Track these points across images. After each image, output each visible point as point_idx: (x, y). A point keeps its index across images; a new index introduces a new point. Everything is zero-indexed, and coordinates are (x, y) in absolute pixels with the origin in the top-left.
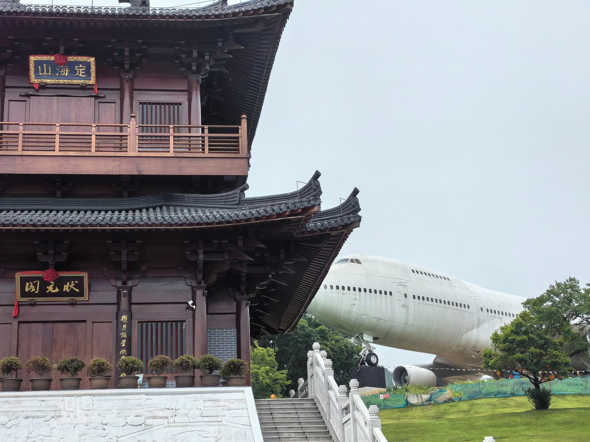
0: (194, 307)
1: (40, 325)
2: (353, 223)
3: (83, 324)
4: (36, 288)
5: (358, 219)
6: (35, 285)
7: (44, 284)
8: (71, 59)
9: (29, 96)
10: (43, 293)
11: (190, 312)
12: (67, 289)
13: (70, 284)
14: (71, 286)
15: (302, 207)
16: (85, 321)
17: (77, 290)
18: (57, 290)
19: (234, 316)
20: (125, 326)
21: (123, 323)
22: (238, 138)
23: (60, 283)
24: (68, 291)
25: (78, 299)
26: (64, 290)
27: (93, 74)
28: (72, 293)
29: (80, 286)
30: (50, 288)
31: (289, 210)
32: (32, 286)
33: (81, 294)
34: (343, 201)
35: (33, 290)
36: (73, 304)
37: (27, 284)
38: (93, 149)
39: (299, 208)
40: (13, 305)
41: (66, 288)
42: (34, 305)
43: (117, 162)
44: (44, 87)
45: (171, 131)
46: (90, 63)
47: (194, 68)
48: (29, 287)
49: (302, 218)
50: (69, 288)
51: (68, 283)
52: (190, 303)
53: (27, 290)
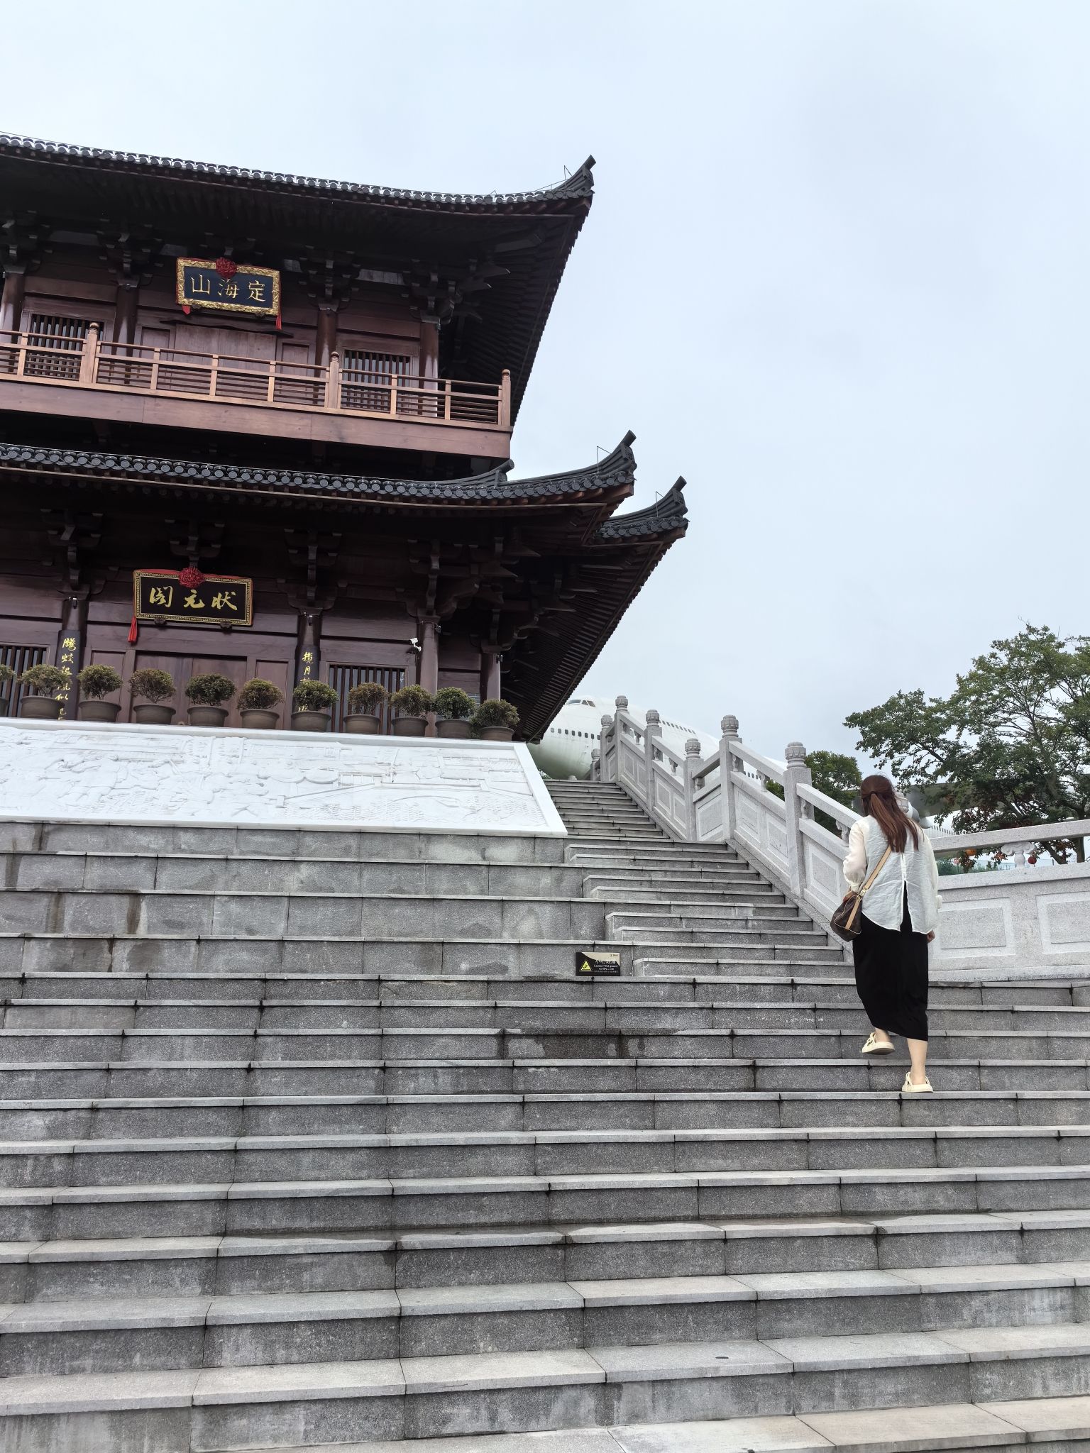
0: (420, 648)
1: (172, 660)
2: (675, 529)
3: (242, 664)
4: (167, 599)
5: (683, 524)
6: (166, 593)
7: (182, 592)
8: (242, 269)
9: (174, 323)
10: (178, 607)
11: (413, 657)
12: (218, 603)
13: (223, 597)
14: (225, 600)
15: (605, 486)
16: (244, 659)
17: (234, 608)
18: (201, 605)
19: (477, 676)
20: (308, 669)
21: (305, 664)
22: (496, 402)
23: (206, 593)
24: (219, 607)
25: (235, 621)
26: (213, 606)
27: (276, 299)
28: (225, 612)
29: (239, 600)
30: (190, 601)
31: (583, 489)
32: (160, 595)
33: (240, 614)
34: (660, 498)
35: (163, 601)
36: (227, 630)
37: (153, 591)
38: (270, 398)
39: (599, 488)
40: (128, 625)
41: (216, 602)
42: (162, 626)
43: (307, 420)
44: (198, 312)
45: (394, 382)
46: (271, 278)
47: (432, 304)
48: (156, 596)
49: (602, 507)
50: (221, 602)
51: (220, 595)
52: (414, 641)
53: (152, 600)
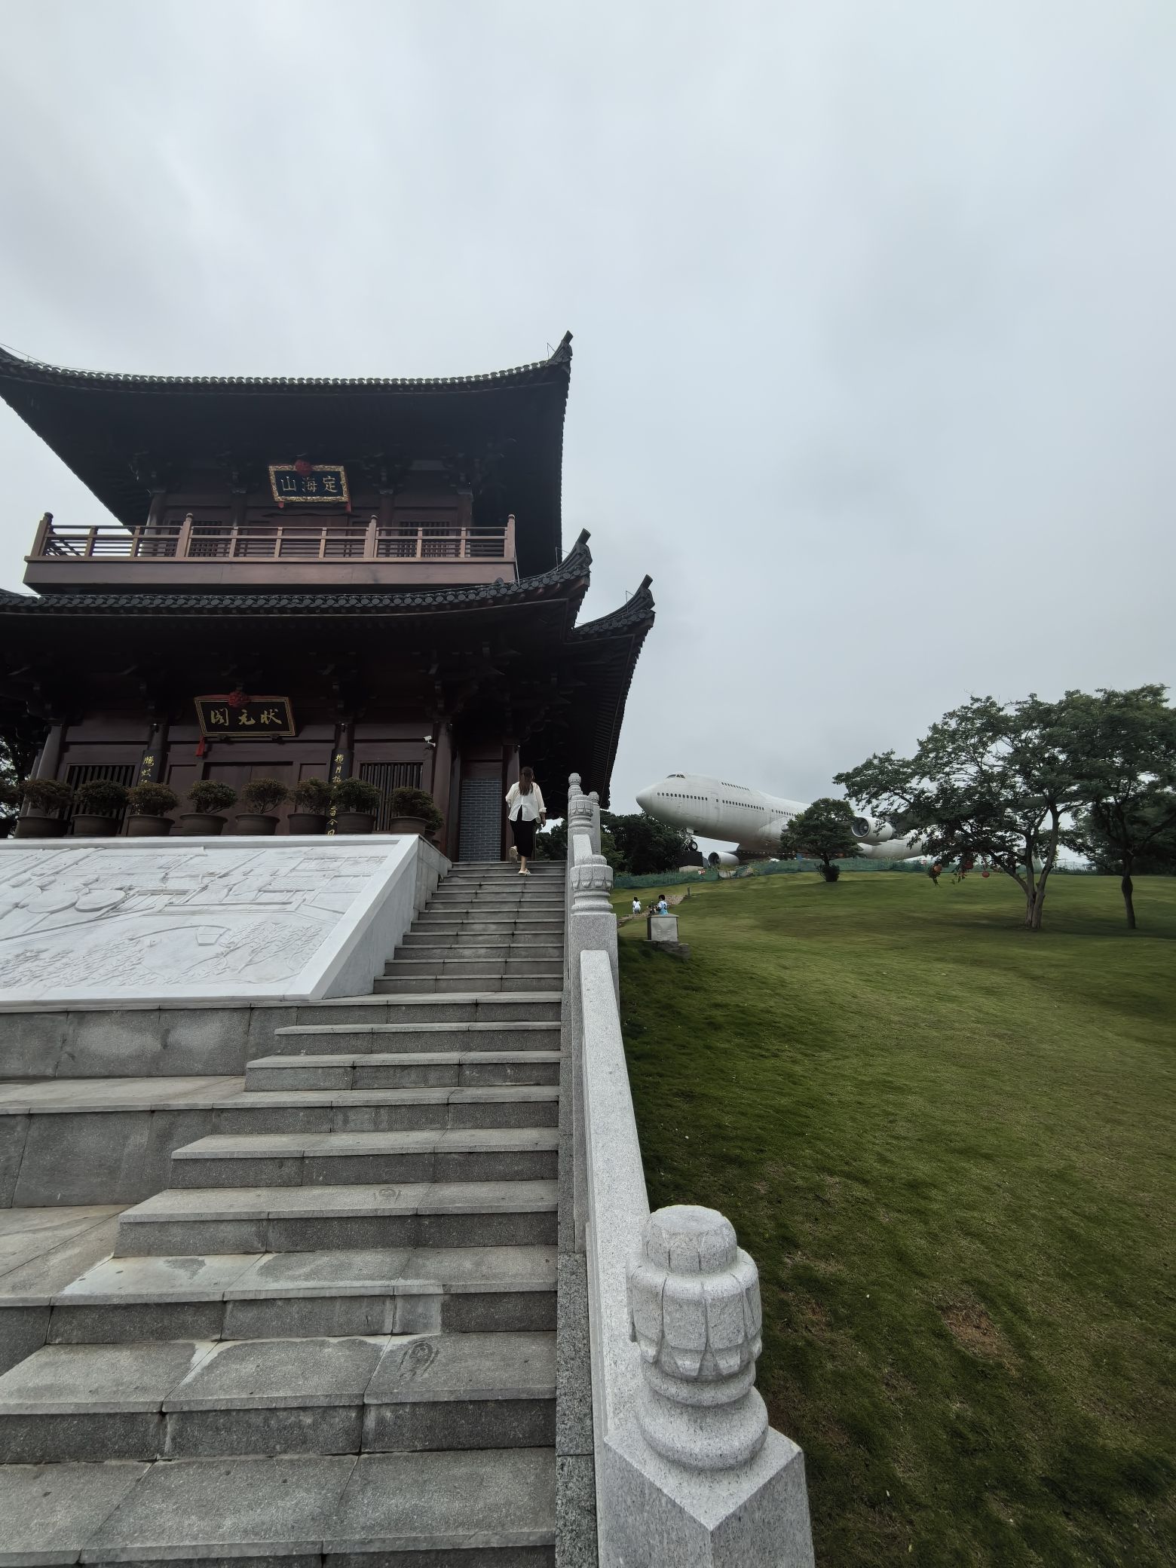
0: (434, 745)
1: (235, 769)
2: (643, 620)
3: (287, 768)
4: (224, 719)
5: (650, 615)
6: (223, 714)
7: (235, 714)
8: (319, 468)
9: (271, 515)
10: (235, 726)
11: (431, 752)
12: (266, 719)
13: (269, 714)
14: (270, 716)
15: (562, 580)
16: (290, 763)
17: (280, 722)
18: (253, 722)
19: (500, 764)
20: (339, 769)
21: (338, 765)
22: (503, 541)
23: (255, 711)
24: (267, 722)
25: (283, 733)
26: (262, 721)
27: (345, 489)
28: (272, 726)
29: (282, 715)
30: (243, 719)
32: (218, 716)
33: (285, 727)
35: (222, 721)
36: (279, 741)
37: (213, 713)
38: (321, 555)
39: (557, 583)
40: (198, 742)
41: (264, 718)
42: (227, 741)
44: (290, 505)
45: (420, 533)
46: (339, 473)
48: (216, 718)
50: (268, 718)
51: (266, 712)
52: (428, 738)
53: (213, 721)
